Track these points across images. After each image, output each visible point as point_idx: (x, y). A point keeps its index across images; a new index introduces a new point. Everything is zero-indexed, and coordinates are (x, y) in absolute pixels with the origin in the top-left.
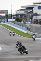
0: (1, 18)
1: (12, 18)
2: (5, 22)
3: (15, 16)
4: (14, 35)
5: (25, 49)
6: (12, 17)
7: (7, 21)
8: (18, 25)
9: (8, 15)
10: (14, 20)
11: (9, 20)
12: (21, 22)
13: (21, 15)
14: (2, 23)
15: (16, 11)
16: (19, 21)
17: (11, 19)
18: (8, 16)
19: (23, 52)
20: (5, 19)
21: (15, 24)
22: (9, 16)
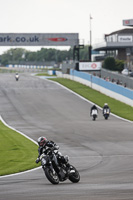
0: (56, 57)
1: (93, 59)
2: (68, 72)
3: (102, 53)
4: (106, 116)
5: (68, 166)
6: (93, 56)
7: (77, 68)
8: (113, 81)
9: (78, 49)
10: (99, 65)
11: (83, 66)
12: (120, 70)
13: (122, 50)
14: (59, 74)
15: (106, 36)
16: (115, 70)
17: (90, 61)
18: (80, 53)
19: (59, 176)
20: (71, 62)
21: (102, 79)
22: (81, 51)
